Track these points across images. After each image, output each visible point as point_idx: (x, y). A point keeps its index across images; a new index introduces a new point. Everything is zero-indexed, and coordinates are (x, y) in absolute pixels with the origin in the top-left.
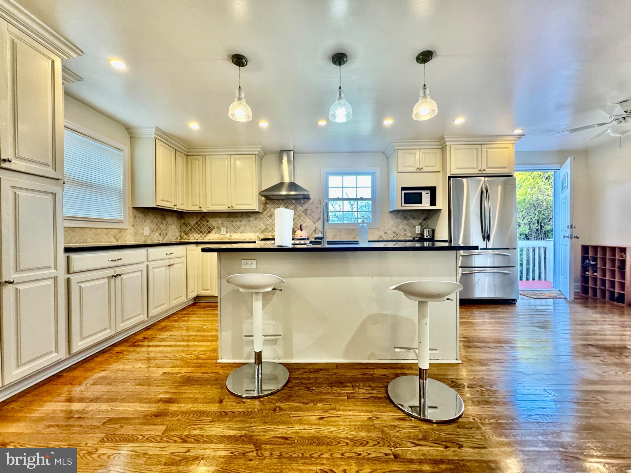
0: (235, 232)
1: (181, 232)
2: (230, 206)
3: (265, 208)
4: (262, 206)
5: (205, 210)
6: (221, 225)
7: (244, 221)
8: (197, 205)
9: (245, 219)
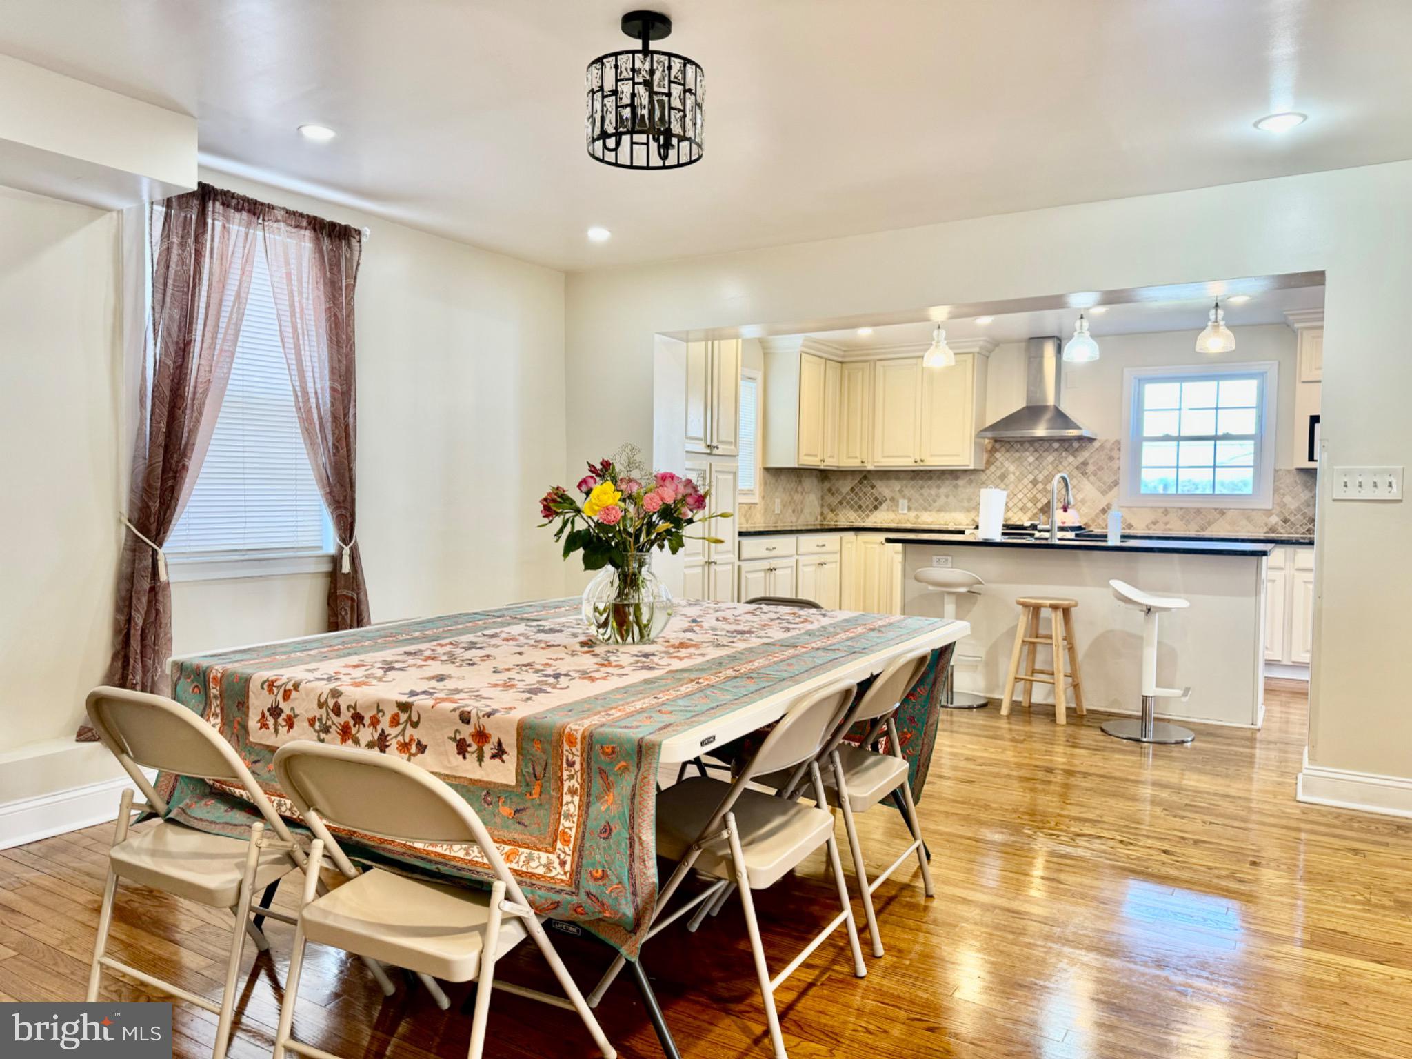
0: (925, 509)
1: (822, 506)
2: (918, 459)
3: (992, 459)
4: (985, 456)
5: (870, 467)
6: (898, 495)
7: (946, 488)
8: (856, 458)
9: (947, 482)
